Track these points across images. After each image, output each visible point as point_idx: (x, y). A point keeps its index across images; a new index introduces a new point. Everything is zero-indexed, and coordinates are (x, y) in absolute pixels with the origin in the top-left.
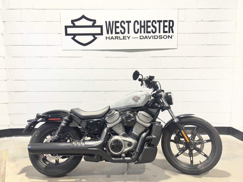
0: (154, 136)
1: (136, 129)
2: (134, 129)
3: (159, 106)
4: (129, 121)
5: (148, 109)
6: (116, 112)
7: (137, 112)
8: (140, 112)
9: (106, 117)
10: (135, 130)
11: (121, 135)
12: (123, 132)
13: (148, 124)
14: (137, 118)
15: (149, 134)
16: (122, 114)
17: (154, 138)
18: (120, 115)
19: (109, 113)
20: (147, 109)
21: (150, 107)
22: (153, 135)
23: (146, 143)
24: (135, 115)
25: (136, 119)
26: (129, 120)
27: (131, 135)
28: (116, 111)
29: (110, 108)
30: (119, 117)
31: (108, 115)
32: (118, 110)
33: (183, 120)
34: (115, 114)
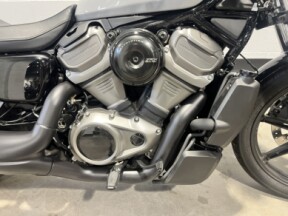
0: (220, 123)
1: (161, 91)
2: (155, 92)
3: (255, 9)
4: (136, 67)
5: (213, 20)
6: (93, 30)
7: (171, 30)
8: (179, 31)
9: (59, 47)
10: (159, 95)
11: (112, 109)
12: (121, 98)
13: (206, 77)
14: (168, 56)
15: (204, 111)
16: (113, 39)
17: (220, 128)
18: (110, 40)
19: (69, 35)
20: (209, 19)
21: (221, 10)
22: (219, 119)
23: (190, 135)
24: (160, 43)
25: (162, 61)
26: (136, 64)
27: (144, 110)
28: (91, 25)
29: (77, 13)
30: (104, 49)
31: (66, 40)
32: (99, 21)
34: (87, 36)
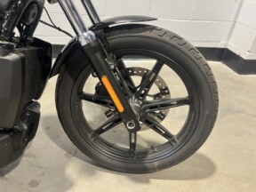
33: (115, 39)
